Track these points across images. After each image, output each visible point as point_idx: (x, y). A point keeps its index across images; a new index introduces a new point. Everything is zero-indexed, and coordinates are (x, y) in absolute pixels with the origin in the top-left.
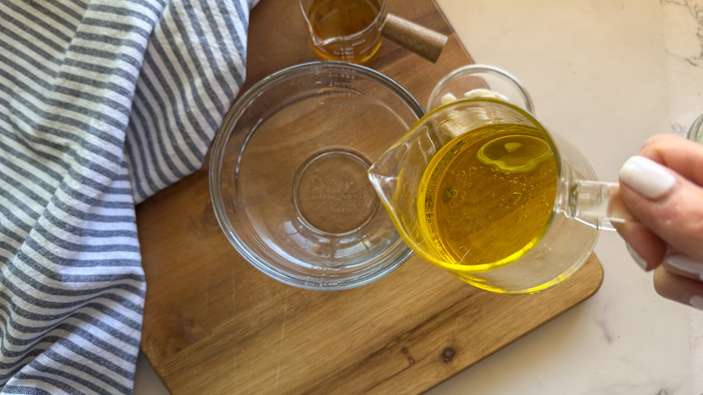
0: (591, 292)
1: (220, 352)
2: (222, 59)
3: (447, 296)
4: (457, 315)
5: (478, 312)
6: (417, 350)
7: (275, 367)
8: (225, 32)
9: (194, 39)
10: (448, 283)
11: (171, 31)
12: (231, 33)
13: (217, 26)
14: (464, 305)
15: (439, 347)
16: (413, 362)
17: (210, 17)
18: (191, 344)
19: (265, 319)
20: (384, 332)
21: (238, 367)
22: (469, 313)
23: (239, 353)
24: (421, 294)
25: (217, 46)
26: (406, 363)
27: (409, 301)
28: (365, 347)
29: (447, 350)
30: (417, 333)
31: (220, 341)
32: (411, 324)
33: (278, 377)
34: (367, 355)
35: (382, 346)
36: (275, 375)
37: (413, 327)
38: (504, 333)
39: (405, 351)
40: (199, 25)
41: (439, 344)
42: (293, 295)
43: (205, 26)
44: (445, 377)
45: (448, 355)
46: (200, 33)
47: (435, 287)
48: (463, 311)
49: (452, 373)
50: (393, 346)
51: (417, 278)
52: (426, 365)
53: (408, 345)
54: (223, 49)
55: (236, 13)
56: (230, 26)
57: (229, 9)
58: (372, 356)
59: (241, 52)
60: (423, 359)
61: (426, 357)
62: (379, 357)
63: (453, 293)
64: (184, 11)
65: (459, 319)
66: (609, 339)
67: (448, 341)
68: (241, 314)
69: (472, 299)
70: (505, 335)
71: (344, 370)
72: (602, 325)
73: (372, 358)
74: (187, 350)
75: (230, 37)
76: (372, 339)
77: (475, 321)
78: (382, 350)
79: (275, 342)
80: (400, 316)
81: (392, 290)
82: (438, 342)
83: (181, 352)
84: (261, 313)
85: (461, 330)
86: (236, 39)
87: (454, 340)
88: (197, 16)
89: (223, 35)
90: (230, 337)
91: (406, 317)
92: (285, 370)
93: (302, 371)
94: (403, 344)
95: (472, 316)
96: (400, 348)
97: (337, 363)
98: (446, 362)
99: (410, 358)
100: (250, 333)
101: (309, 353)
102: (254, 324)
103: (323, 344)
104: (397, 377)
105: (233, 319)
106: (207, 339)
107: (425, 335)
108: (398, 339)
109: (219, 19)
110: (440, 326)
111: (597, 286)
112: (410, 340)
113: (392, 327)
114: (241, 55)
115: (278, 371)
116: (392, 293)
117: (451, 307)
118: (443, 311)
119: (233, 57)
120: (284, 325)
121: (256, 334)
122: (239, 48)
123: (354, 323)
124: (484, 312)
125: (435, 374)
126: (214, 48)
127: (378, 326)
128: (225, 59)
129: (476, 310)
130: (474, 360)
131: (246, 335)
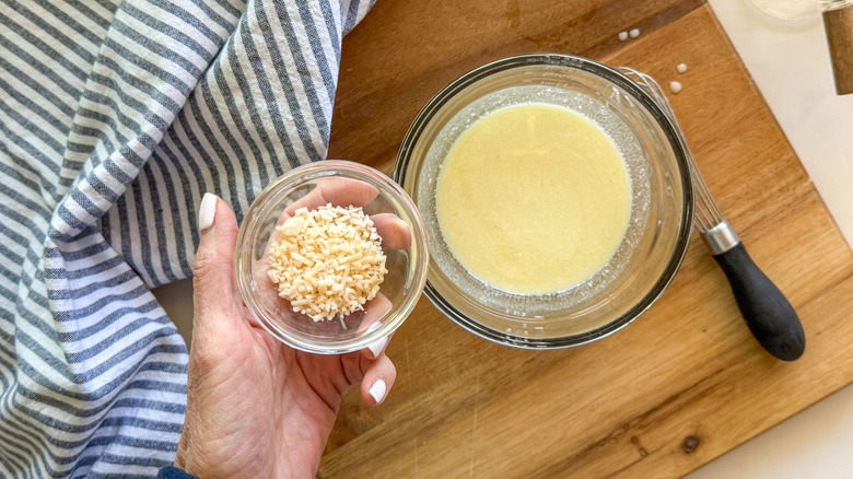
1: (396, 444)
2: (297, 135)
3: (691, 371)
4: (703, 395)
5: (730, 392)
6: (649, 440)
7: (467, 461)
8: (303, 101)
9: (261, 105)
10: (691, 356)
11: (230, 86)
12: (311, 103)
13: (292, 90)
14: (714, 381)
15: (679, 434)
16: (645, 453)
17: (283, 76)
18: (356, 435)
19: (451, 403)
20: (607, 418)
21: (421, 462)
22: (719, 392)
23: (420, 445)
24: (657, 370)
25: (291, 118)
26: (636, 455)
27: (641, 378)
28: (583, 437)
29: (690, 438)
30: (651, 418)
31: (395, 431)
32: (643, 407)
33: (471, 473)
34: (585, 446)
35: (605, 435)
36: (469, 471)
37: (647, 410)
38: (763, 416)
39: (634, 440)
40: (268, 86)
41: (679, 431)
42: (486, 373)
43: (276, 87)
44: (686, 471)
45: (691, 445)
46: (269, 97)
47: (674, 360)
48: (712, 389)
49: (696, 466)
50: (620, 434)
51: (653, 348)
52: (662, 457)
53: (637, 433)
54: (299, 122)
55: (319, 75)
56: (311, 93)
57: (310, 68)
58: (592, 447)
59: (323, 129)
60: (658, 450)
61: (663, 446)
62: (602, 448)
64: (248, 64)
65: (706, 400)
67: (691, 427)
68: (420, 397)
69: (723, 376)
70: (766, 418)
71: (557, 465)
73: (592, 450)
74: (352, 444)
75: (309, 107)
76: (592, 426)
77: (728, 401)
78: (605, 439)
79: (467, 430)
80: (629, 397)
81: (618, 364)
82: (679, 428)
83: (345, 446)
84: (447, 395)
85: (708, 414)
86: (317, 112)
87: (699, 426)
88: (266, 71)
89: (300, 103)
90: (407, 425)
91: (637, 399)
92: (482, 464)
93: (502, 466)
94: (632, 432)
95: (723, 395)
96: (628, 437)
97: (547, 456)
98: (687, 452)
99: (641, 449)
100: (433, 420)
101: (512, 443)
102: (438, 409)
103: (528, 434)
104: (624, 473)
105: (410, 404)
106: (378, 429)
107: (661, 420)
108: (626, 426)
109: (296, 81)
110: (680, 409)
112: (641, 427)
113: (617, 412)
114: (322, 133)
115: (472, 467)
116: (618, 368)
117: (696, 385)
118: (685, 391)
119: (312, 135)
120: (476, 410)
121: (442, 420)
122: (321, 124)
123: (569, 407)
124: (738, 391)
125: (674, 468)
126: (287, 119)
127: (600, 410)
128: (301, 137)
129: (728, 389)
130: (723, 450)
131: (428, 423)
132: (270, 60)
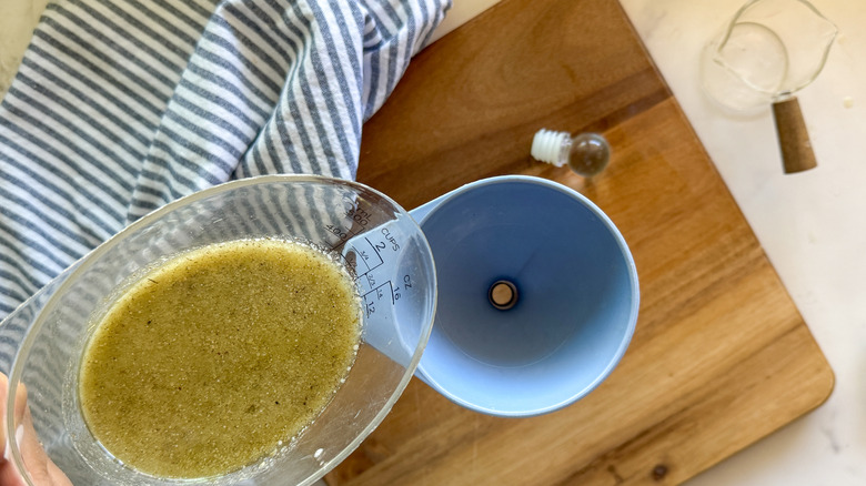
0: (819, 403)
1: (407, 472)
3: (659, 411)
4: (670, 430)
5: (693, 427)
6: (626, 468)
10: (660, 397)
11: (266, 166)
14: (679, 419)
15: (649, 464)
16: (620, 480)
18: (374, 465)
19: (454, 437)
20: (587, 450)
22: (683, 428)
23: (427, 473)
24: (630, 409)
26: (613, 482)
27: (617, 416)
28: (567, 466)
29: (659, 467)
30: (626, 450)
31: (406, 461)
32: (618, 441)
34: (569, 475)
35: (586, 466)
37: (621, 443)
38: (721, 447)
39: (611, 469)
40: (299, 166)
41: (650, 461)
43: (306, 167)
45: (660, 472)
47: (646, 401)
48: (677, 425)
50: (599, 464)
51: (625, 391)
53: (614, 462)
55: (343, 157)
56: (335, 172)
57: (334, 151)
58: (575, 476)
60: (632, 477)
61: (635, 475)
62: (583, 476)
63: (666, 407)
64: (282, 147)
65: (673, 434)
66: (836, 448)
67: (660, 458)
68: (428, 432)
69: (688, 414)
70: (723, 449)
72: (829, 433)
74: (370, 472)
76: (575, 457)
77: (691, 436)
78: (586, 469)
79: (468, 460)
80: (606, 433)
81: (597, 404)
82: (649, 459)
84: (451, 430)
85: (675, 446)
87: (666, 457)
88: (297, 153)
90: (416, 456)
94: (609, 462)
95: (687, 430)
96: (606, 467)
98: (657, 479)
99: (617, 477)
100: (438, 452)
101: (506, 472)
102: (443, 442)
103: (520, 463)
105: (419, 437)
106: (392, 459)
107: (634, 453)
108: (604, 457)
109: (323, 162)
110: (651, 442)
111: (826, 395)
112: (617, 458)
113: (596, 445)
116: (596, 409)
117: (664, 422)
120: (476, 443)
121: (446, 453)
123: (554, 441)
124: (700, 426)
127: (581, 444)
129: (691, 424)
130: (687, 477)
131: (434, 454)
132: (300, 144)
